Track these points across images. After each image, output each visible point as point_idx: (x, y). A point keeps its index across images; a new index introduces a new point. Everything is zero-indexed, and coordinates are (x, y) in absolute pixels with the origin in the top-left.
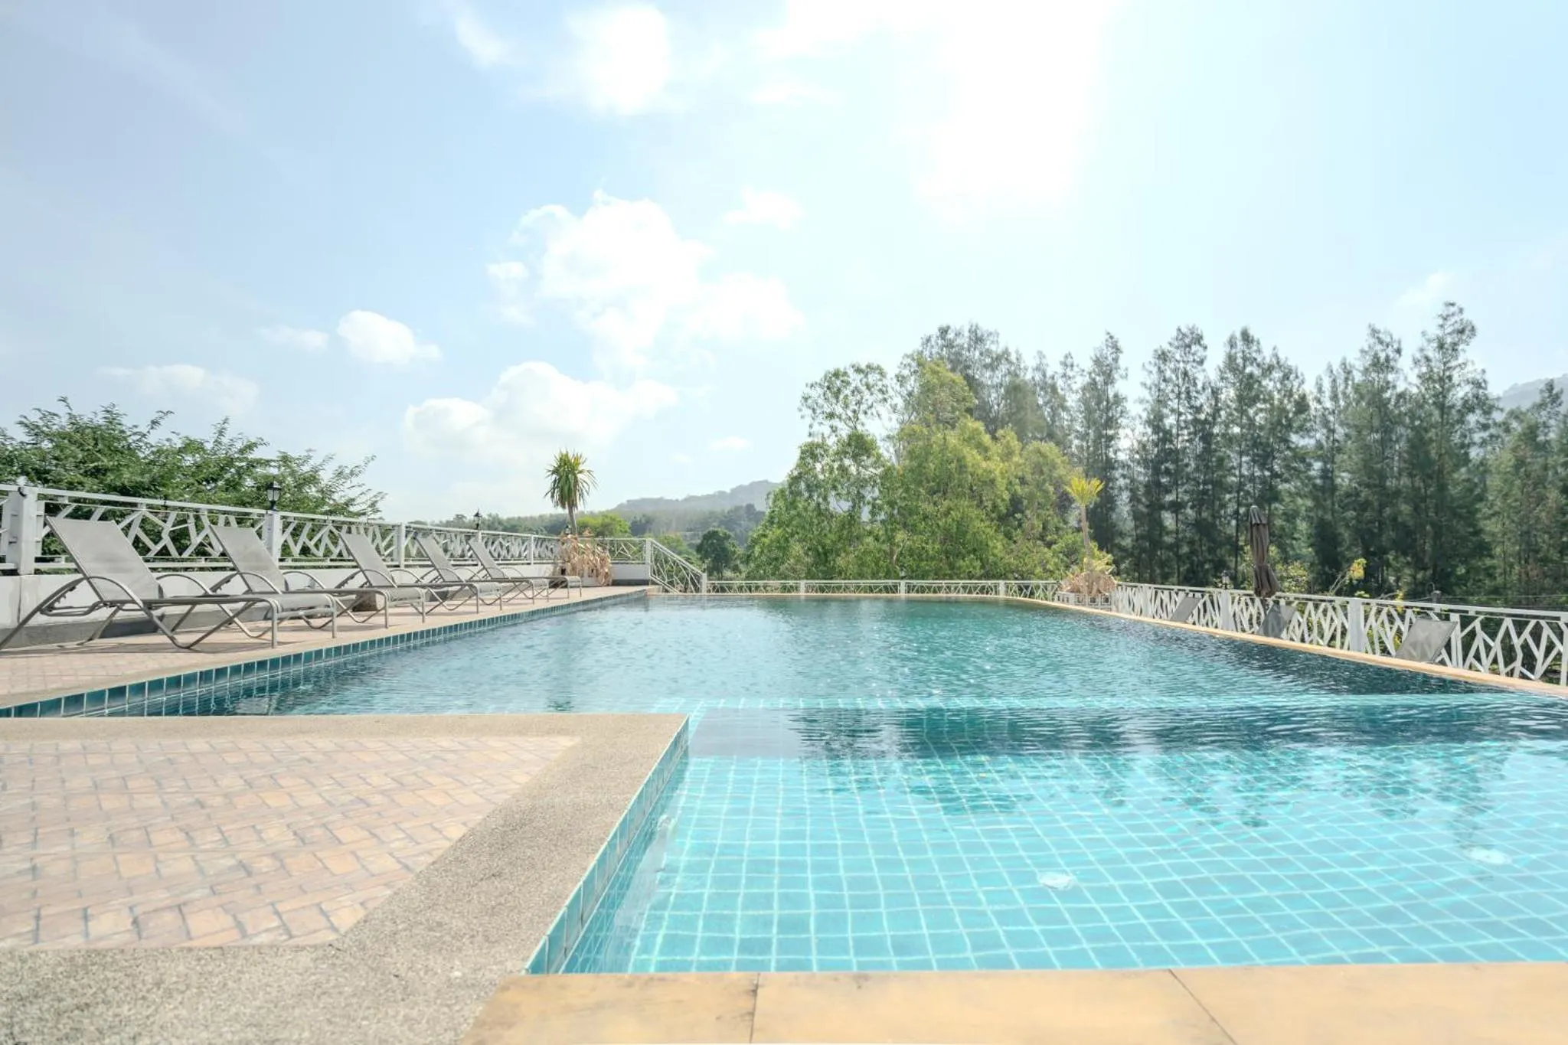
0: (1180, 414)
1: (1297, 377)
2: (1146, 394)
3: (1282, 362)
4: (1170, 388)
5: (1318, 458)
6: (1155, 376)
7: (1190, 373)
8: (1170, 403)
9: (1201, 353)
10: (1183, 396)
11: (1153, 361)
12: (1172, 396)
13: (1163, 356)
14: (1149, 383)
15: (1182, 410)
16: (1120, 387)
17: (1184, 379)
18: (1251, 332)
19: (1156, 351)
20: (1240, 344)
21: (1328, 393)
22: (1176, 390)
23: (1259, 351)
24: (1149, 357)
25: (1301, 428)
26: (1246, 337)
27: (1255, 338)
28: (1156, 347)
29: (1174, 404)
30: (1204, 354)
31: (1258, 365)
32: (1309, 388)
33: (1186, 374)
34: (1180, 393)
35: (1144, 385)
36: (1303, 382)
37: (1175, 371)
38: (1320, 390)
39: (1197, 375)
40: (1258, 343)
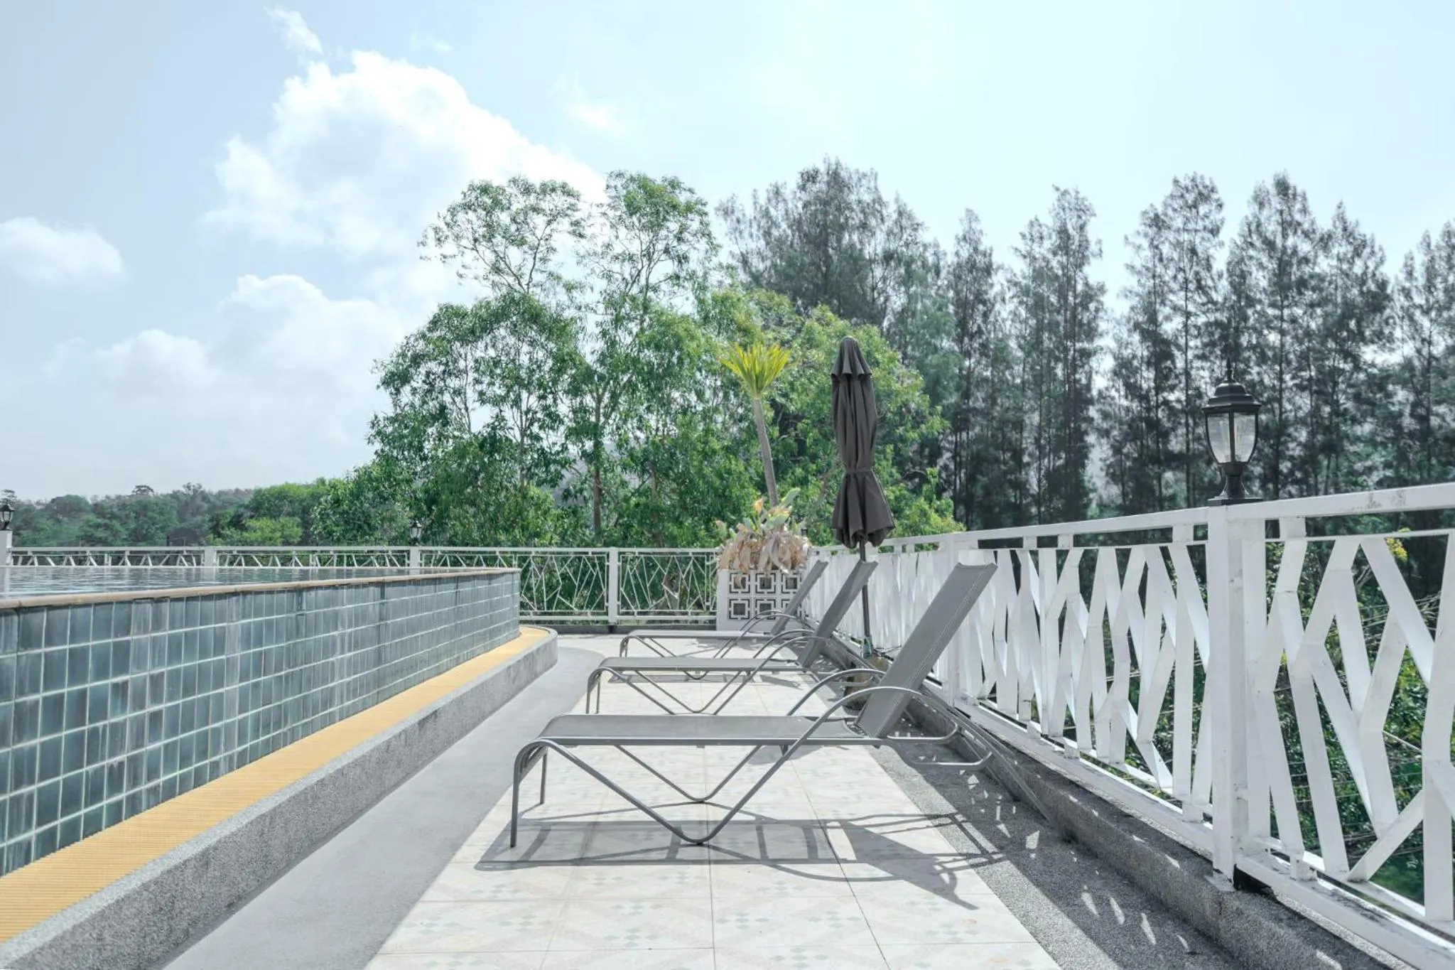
0: (1188, 315)
1: (1373, 253)
2: (1132, 282)
3: (1350, 229)
4: (1171, 272)
5: (1404, 383)
6: (1147, 253)
7: (1200, 250)
8: (1171, 297)
9: (1216, 216)
10: (1192, 286)
11: (1142, 228)
12: (1175, 286)
13: (1157, 222)
14: (1138, 264)
15: (1191, 308)
16: (1093, 272)
17: (1191, 261)
18: (1292, 182)
19: (1145, 213)
20: (1276, 202)
21: (1421, 280)
22: (1180, 276)
23: (1304, 211)
24: (1134, 224)
25: (1379, 335)
26: (1283, 188)
27: (1299, 191)
28: (1146, 207)
29: (1178, 299)
30: (1219, 217)
31: (1306, 234)
32: (1392, 272)
33: (1193, 251)
34: (1186, 281)
35: (1131, 268)
36: (1382, 261)
37: (1178, 245)
38: (1410, 274)
39: (1211, 251)
40: (1305, 199)
